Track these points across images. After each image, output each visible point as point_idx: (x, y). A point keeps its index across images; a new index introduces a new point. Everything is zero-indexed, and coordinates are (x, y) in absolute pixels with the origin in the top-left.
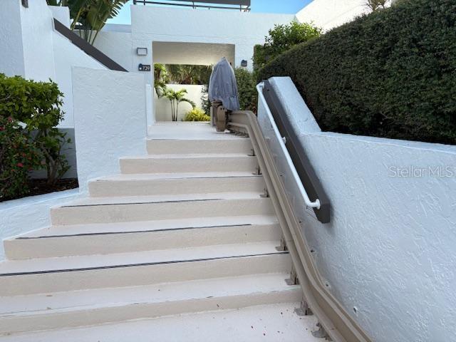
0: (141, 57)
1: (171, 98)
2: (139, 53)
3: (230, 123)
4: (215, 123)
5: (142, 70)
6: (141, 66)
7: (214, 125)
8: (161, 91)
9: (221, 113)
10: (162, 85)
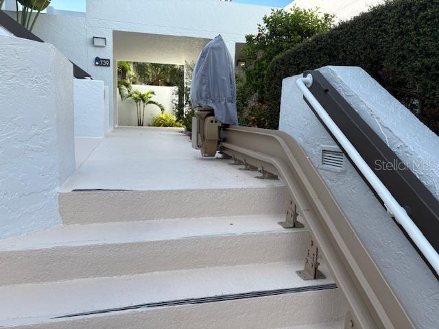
0: (98, 49)
1: (136, 100)
2: (95, 44)
3: (225, 145)
4: (200, 143)
5: (99, 65)
6: (97, 59)
7: (199, 146)
8: (126, 92)
9: (211, 129)
10: (127, 86)
